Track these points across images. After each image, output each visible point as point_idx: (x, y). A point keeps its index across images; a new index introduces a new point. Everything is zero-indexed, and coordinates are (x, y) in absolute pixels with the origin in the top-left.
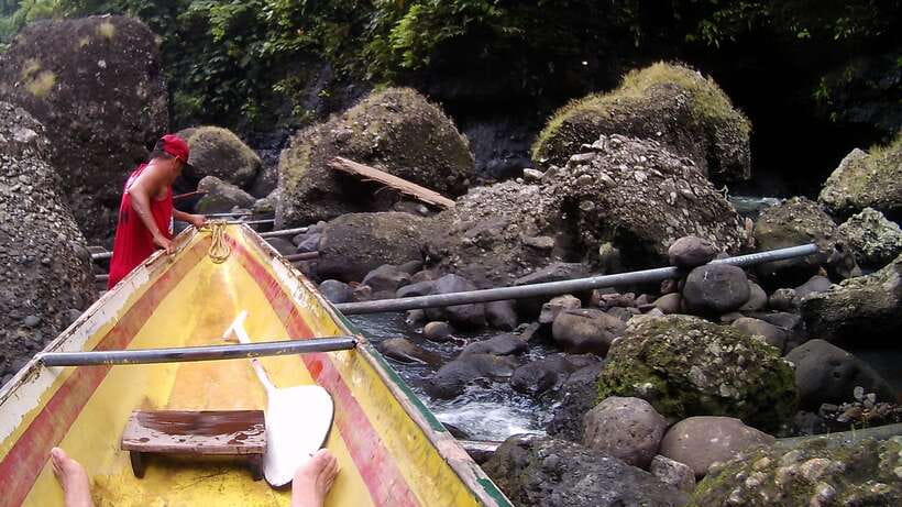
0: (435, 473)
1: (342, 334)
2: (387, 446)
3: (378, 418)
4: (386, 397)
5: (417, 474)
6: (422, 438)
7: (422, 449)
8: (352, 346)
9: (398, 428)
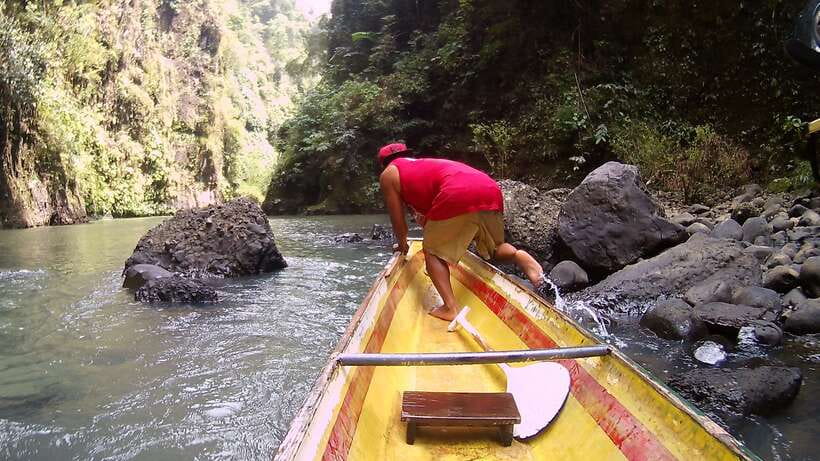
0: (703, 445)
1: (591, 343)
2: (652, 430)
3: (640, 410)
4: (648, 394)
5: (684, 448)
6: (689, 421)
7: (688, 430)
8: (606, 354)
9: (663, 417)
